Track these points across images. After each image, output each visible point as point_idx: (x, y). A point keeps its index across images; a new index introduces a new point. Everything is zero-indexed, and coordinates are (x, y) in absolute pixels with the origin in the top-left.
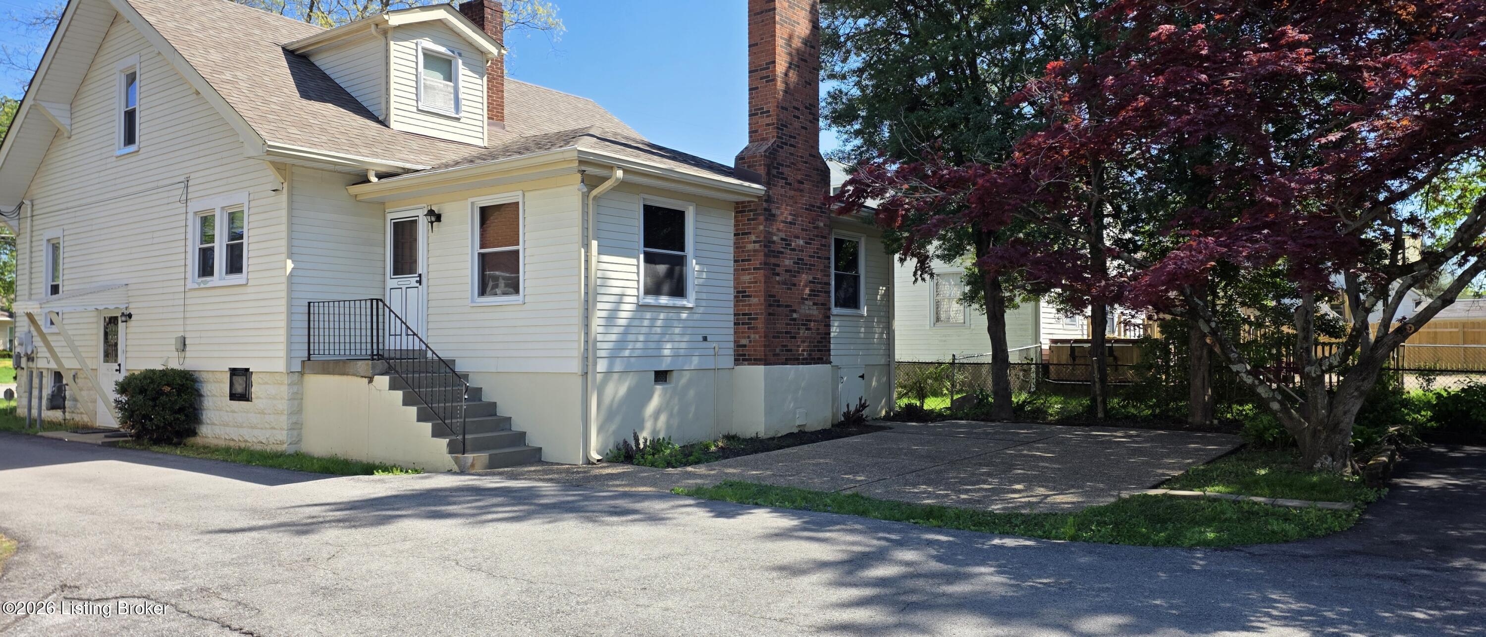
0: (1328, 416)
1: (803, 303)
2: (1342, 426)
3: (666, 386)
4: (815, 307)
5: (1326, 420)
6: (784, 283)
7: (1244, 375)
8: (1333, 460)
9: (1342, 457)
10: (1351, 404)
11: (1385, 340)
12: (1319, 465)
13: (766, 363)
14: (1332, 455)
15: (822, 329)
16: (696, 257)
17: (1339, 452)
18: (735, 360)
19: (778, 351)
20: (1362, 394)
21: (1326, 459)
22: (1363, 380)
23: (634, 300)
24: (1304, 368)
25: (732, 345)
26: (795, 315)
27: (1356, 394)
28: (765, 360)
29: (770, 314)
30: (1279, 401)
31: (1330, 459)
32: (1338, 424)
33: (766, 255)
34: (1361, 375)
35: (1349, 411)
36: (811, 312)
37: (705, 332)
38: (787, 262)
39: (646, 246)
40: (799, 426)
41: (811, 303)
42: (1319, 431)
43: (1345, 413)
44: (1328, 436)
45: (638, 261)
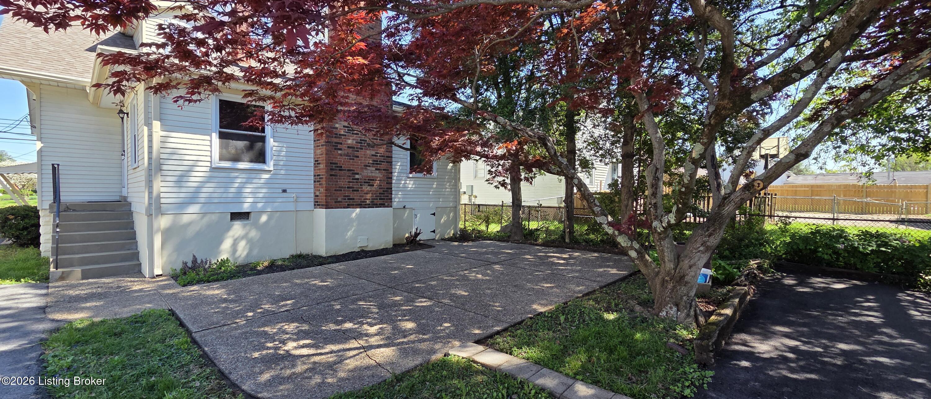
0: (675, 269)
1: (366, 169)
2: (687, 278)
3: (246, 222)
4: (378, 171)
5: (673, 272)
6: (347, 155)
7: (605, 226)
8: (678, 310)
9: (686, 308)
10: (696, 259)
11: (732, 197)
12: (664, 313)
13: (327, 207)
14: (677, 305)
15: (385, 186)
16: (274, 137)
17: (683, 303)
18: (315, 205)
19: (339, 199)
20: (707, 249)
21: (671, 308)
22: (710, 236)
23: (208, 164)
24: (652, 222)
25: (313, 195)
26: (357, 176)
27: (702, 248)
28: (326, 205)
29: (331, 175)
30: (636, 250)
31: (675, 309)
32: (684, 276)
33: (327, 137)
34: (708, 230)
35: (694, 264)
36: (374, 174)
37: (284, 187)
38: (350, 142)
39: (221, 127)
40: (360, 247)
41: (374, 169)
42: (667, 281)
43: (690, 267)
44: (674, 287)
45: (211, 138)
